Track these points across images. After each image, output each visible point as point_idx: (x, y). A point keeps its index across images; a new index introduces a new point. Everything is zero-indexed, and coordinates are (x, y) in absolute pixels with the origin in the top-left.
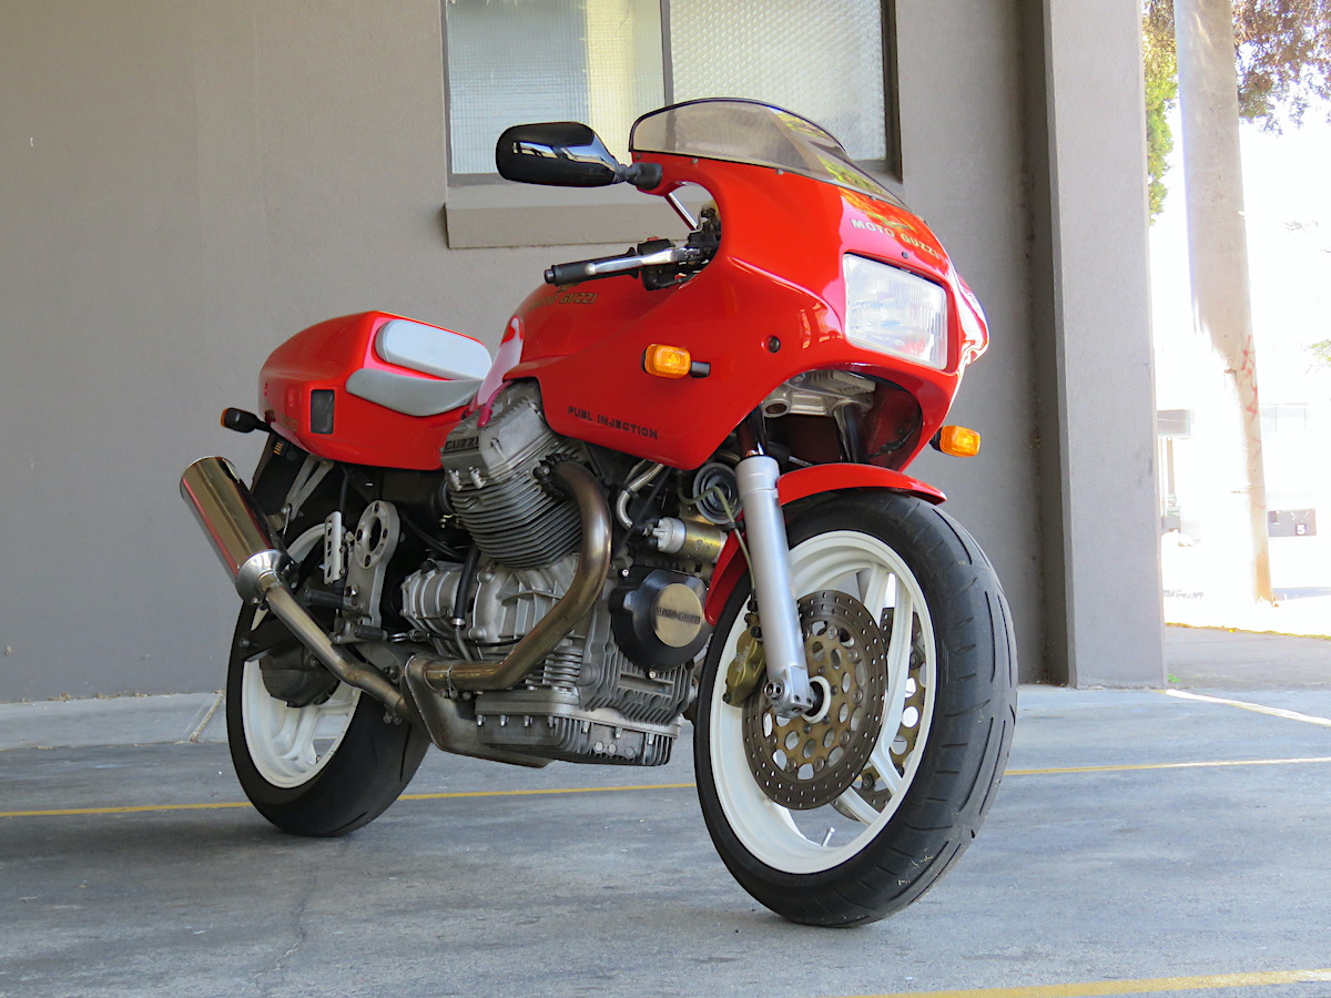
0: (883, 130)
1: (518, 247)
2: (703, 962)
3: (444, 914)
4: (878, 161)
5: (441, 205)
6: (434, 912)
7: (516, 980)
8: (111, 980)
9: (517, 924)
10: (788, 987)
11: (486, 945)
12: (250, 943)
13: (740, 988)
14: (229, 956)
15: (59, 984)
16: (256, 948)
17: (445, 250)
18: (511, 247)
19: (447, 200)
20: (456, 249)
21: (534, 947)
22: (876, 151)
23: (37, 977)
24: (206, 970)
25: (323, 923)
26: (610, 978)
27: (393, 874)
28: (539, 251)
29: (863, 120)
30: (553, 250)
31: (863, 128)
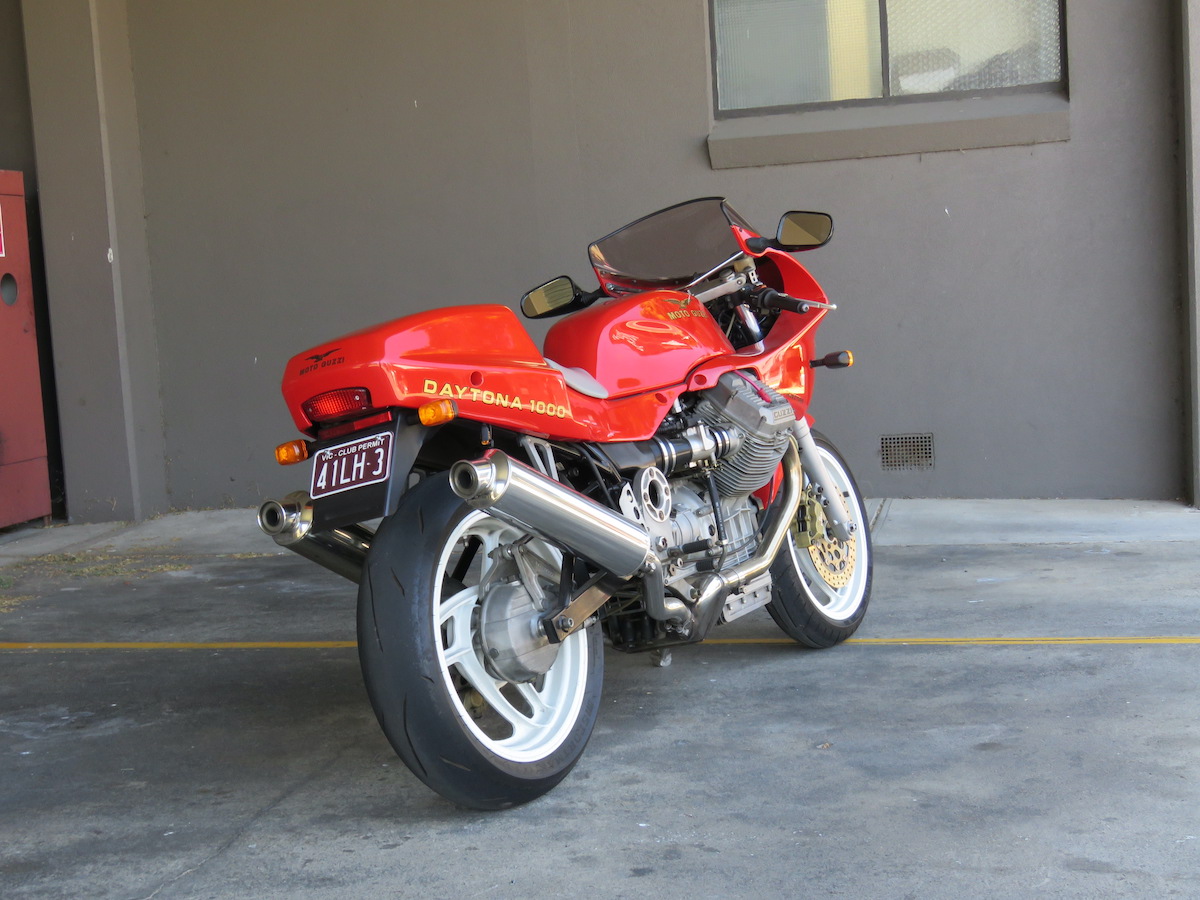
0: (1057, 58)
1: (764, 166)
4: (1056, 83)
5: (704, 136)
17: (708, 170)
18: (758, 166)
19: (710, 133)
20: (717, 169)
22: (1055, 74)
28: (780, 168)
29: (1041, 51)
30: (790, 168)
31: (1041, 56)
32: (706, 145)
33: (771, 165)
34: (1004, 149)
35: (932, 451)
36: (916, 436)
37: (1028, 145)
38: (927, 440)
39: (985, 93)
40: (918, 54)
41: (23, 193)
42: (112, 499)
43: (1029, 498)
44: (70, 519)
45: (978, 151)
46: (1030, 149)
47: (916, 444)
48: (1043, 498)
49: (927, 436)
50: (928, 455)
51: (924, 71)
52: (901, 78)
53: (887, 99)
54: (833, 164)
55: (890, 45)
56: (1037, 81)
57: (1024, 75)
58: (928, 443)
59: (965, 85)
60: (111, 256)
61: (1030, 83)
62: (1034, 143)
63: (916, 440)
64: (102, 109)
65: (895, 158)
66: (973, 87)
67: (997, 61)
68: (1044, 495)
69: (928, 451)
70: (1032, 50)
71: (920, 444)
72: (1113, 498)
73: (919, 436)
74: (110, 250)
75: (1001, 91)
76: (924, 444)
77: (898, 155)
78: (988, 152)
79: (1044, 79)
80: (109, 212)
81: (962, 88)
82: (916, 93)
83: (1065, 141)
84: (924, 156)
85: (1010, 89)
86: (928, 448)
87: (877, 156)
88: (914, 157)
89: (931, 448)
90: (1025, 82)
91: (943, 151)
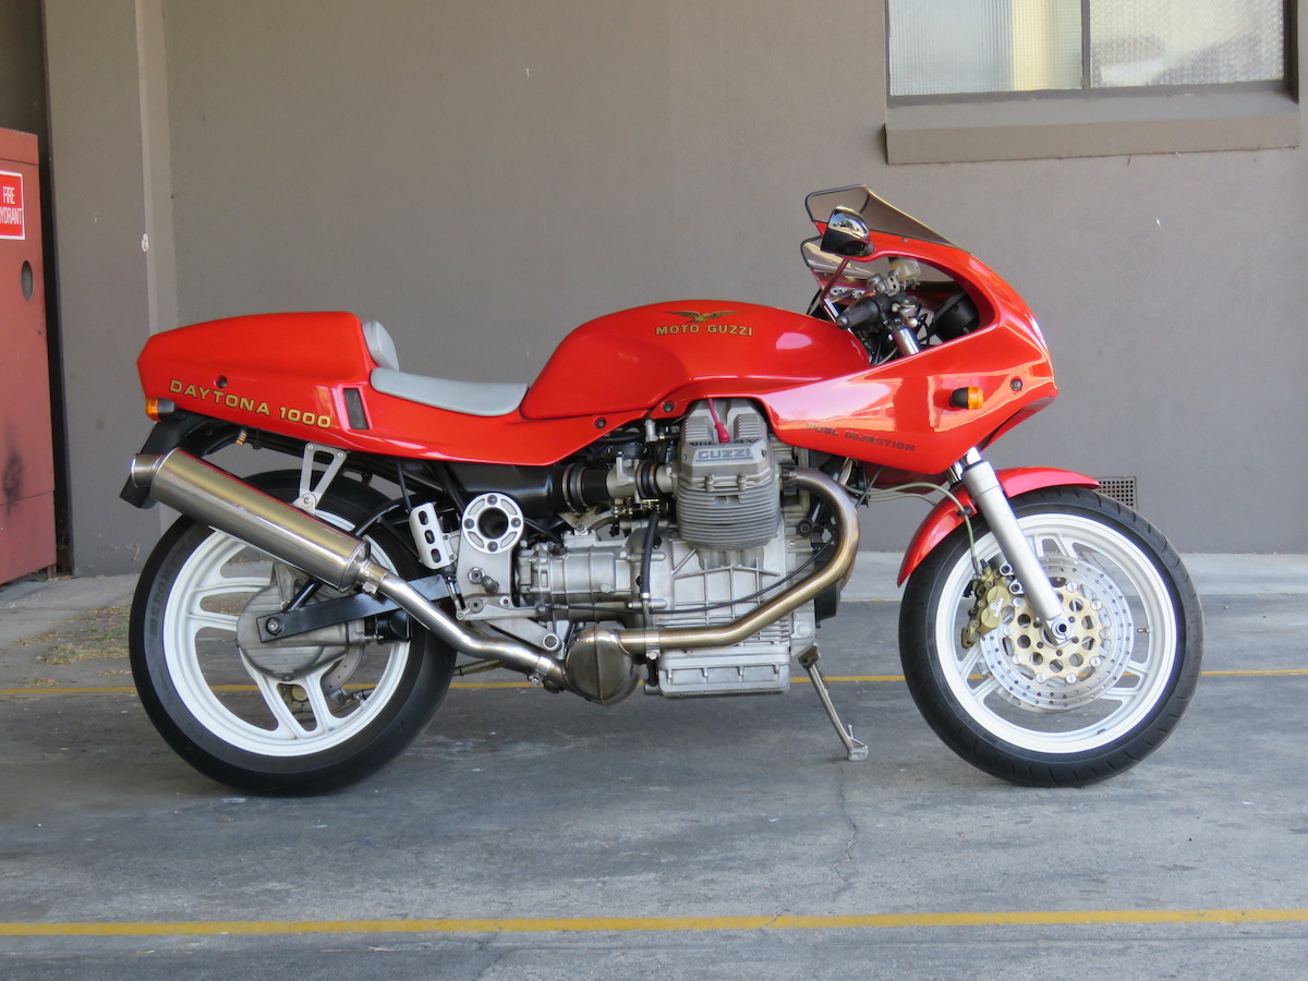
0: (1281, 53)
1: (949, 163)
2: (1170, 869)
3: (956, 811)
4: (1277, 81)
5: (880, 125)
6: (946, 807)
7: (1032, 880)
8: (730, 864)
9: (1016, 823)
10: (1240, 898)
11: (998, 844)
12: (817, 833)
13: (1204, 897)
14: (807, 846)
15: (691, 866)
16: (824, 839)
17: (884, 165)
18: (942, 163)
19: (886, 121)
20: (894, 164)
21: (1036, 848)
22: (1274, 73)
23: (672, 859)
24: (794, 858)
25: (864, 815)
26: (1103, 882)
27: (901, 765)
28: (967, 166)
29: (1263, 44)
30: (980, 166)
31: (1263, 51)
32: (883, 134)
33: (957, 162)
34: (1224, 153)
35: (1134, 498)
36: (1116, 480)
37: (1252, 150)
38: (1129, 484)
39: (1201, 90)
40: (1124, 41)
41: (37, 162)
42: (135, 546)
43: (1243, 552)
44: (77, 570)
45: (1196, 155)
46: (1255, 154)
47: (1116, 489)
48: (1260, 552)
49: (1129, 480)
51: (1130, 61)
52: (1102, 69)
53: (1088, 90)
54: (1030, 163)
55: (1092, 29)
56: (1256, 78)
57: (1237, 69)
58: (1129, 489)
59: (1176, 78)
60: (145, 243)
61: (1250, 79)
62: (1259, 149)
63: (1116, 485)
64: (142, 62)
65: (1101, 159)
66: (1185, 81)
67: (1208, 56)
68: (1261, 549)
69: (1129, 498)
70: (1252, 43)
71: (1120, 489)
73: (1120, 480)
74: (145, 237)
75: (1218, 88)
76: (1125, 489)
77: (1104, 156)
78: (1206, 157)
79: (1267, 77)
80: (145, 189)
81: (1174, 83)
82: (1120, 85)
83: (1294, 147)
84: (1133, 159)
85: (1226, 85)
86: (1129, 493)
87: (1081, 157)
88: (1124, 159)
89: (1134, 493)
90: (1243, 79)
91: (1157, 153)
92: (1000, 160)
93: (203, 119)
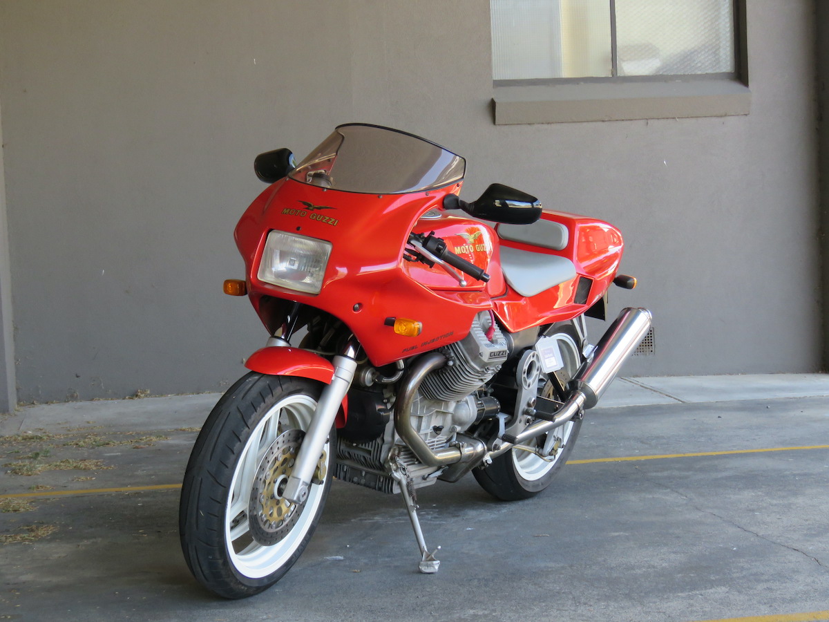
0: (732, 56)
1: (533, 124)
5: (491, 99)
17: (492, 125)
18: (530, 124)
19: (495, 96)
20: (499, 125)
22: (729, 68)
28: (545, 126)
29: (721, 50)
30: (554, 126)
31: (721, 54)
32: (492, 105)
33: (539, 123)
34: (704, 118)
35: (653, 341)
37: (721, 116)
39: (685, 78)
43: (720, 375)
45: (688, 119)
46: (723, 119)
49: (649, 330)
50: (650, 344)
52: (624, 64)
53: (615, 78)
54: (585, 124)
56: (718, 71)
57: (705, 65)
58: (650, 335)
59: (668, 71)
61: (715, 72)
62: (726, 115)
65: (629, 122)
66: (674, 73)
67: (687, 57)
68: (731, 373)
69: (650, 341)
70: (715, 49)
72: (777, 373)
75: (695, 77)
76: (647, 336)
77: (631, 120)
78: (693, 121)
79: (724, 70)
81: (668, 73)
82: (636, 74)
83: (746, 115)
84: (649, 122)
85: (701, 75)
86: (650, 338)
87: (617, 120)
88: (643, 122)
89: (652, 338)
90: (710, 71)
91: (664, 118)
92: (566, 122)
93: (25, 91)
